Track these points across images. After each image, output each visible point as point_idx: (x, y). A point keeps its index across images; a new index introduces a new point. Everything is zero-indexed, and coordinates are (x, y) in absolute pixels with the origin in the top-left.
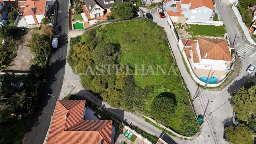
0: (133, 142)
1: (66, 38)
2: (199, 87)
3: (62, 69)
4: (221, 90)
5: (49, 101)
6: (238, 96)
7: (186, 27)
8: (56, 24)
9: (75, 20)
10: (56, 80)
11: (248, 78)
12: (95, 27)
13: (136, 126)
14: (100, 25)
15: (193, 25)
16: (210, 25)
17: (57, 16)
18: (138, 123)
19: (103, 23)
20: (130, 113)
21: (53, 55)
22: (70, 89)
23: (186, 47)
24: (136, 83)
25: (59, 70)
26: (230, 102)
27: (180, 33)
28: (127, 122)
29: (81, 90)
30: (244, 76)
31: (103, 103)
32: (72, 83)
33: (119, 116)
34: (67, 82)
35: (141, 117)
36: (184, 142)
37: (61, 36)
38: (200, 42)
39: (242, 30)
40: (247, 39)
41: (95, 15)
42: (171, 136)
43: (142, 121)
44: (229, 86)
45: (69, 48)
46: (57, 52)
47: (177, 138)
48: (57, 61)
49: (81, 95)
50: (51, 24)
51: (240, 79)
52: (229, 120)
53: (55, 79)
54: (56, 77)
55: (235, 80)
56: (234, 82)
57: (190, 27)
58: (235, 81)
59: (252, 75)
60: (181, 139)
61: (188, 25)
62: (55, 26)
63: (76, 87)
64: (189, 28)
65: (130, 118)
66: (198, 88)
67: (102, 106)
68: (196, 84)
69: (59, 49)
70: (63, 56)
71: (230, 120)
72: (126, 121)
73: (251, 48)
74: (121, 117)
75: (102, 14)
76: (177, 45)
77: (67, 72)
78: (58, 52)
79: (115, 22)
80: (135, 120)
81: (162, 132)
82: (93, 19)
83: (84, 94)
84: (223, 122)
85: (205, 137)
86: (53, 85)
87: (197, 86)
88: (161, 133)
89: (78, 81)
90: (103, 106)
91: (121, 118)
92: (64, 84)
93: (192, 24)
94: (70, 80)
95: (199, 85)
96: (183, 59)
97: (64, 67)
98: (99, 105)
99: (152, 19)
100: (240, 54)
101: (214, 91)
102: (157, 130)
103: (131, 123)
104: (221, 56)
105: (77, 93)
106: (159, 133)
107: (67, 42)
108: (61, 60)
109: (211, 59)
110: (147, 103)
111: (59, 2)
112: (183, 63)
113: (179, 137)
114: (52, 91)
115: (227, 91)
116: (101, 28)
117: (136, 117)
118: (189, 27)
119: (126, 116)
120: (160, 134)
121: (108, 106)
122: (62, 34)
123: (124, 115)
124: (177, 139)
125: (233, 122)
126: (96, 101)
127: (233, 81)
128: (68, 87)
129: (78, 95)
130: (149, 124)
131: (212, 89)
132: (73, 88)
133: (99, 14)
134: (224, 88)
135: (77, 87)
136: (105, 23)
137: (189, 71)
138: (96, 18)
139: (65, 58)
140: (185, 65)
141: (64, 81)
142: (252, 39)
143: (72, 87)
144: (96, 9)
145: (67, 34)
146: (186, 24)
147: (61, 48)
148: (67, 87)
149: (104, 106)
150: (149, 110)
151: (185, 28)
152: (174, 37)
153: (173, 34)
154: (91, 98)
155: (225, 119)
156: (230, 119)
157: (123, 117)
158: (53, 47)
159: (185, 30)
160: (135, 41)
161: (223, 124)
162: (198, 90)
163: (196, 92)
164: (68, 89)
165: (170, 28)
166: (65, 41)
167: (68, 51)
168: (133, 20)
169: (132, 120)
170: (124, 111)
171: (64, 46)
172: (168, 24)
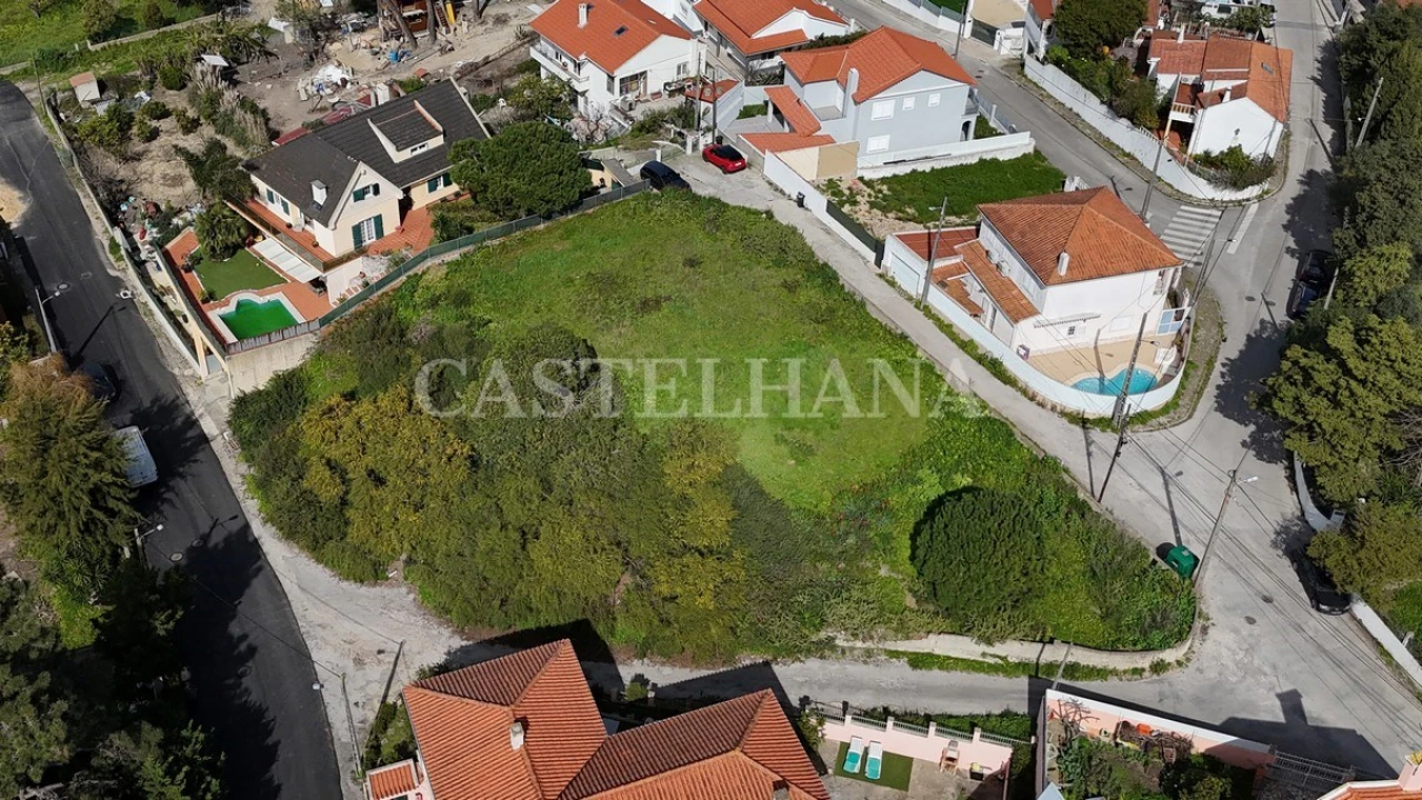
0: (907, 789)
1: (179, 421)
2: (1084, 427)
3: (257, 586)
4: (1190, 417)
5: (277, 772)
7: (870, 195)
9: (217, 295)
10: (252, 650)
11: (1268, 337)
12: (380, 292)
13: (880, 710)
14: (411, 273)
15: (895, 176)
16: (975, 160)
18: (879, 690)
19: (429, 263)
20: (813, 664)
22: (376, 671)
24: (778, 496)
25: (241, 595)
26: (1254, 453)
28: (819, 705)
29: (449, 653)
30: (1249, 336)
31: (628, 672)
32: (371, 635)
34: (334, 640)
35: (883, 657)
36: (1157, 686)
37: (140, 414)
38: (1001, 220)
39: (1128, 155)
40: (1170, 186)
41: (357, 230)
42: (1082, 684)
43: (898, 672)
44: (1216, 392)
45: (236, 469)
46: (165, 508)
47: (1113, 681)
48: (197, 553)
51: (1241, 352)
52: (1296, 528)
53: (243, 647)
54: (244, 637)
55: (1221, 359)
56: (1224, 370)
57: (885, 188)
58: (1224, 365)
59: (1278, 322)
60: (1137, 676)
61: (872, 181)
63: (406, 647)
64: (886, 196)
65: (822, 687)
66: (1086, 434)
67: (629, 689)
68: (1065, 420)
69: (170, 489)
70: (224, 516)
71: (1297, 525)
72: (813, 706)
73: (1209, 215)
75: (391, 223)
76: (881, 276)
77: (303, 589)
78: (174, 506)
79: (496, 242)
80: (858, 687)
81: (1030, 684)
82: (346, 258)
84: (1275, 544)
85: (1236, 631)
86: (246, 682)
87: (1078, 430)
88: (1026, 688)
89: (401, 615)
90: (633, 684)
92: (324, 657)
93: (889, 172)
94: (345, 627)
95: (1082, 421)
96: (945, 327)
97: (261, 569)
99: (685, 185)
100: (1180, 252)
101: (1162, 426)
102: (1000, 681)
103: (845, 703)
104: (1129, 254)
106: (1013, 692)
107: (204, 439)
108: (217, 538)
109: (1091, 278)
110: (883, 573)
111: (22, 239)
112: (953, 345)
113: (1125, 672)
114: (269, 715)
115: (1218, 414)
116: (426, 287)
117: (857, 670)
118: (880, 191)
119: (801, 684)
120: (1026, 696)
121: (665, 676)
122: (147, 404)
123: (783, 680)
124: (1120, 684)
125: (1314, 529)
127: (1218, 368)
128: (359, 662)
130: (944, 674)
131: (1149, 423)
132: (393, 660)
133: (378, 220)
134: (1196, 404)
135: (411, 647)
136: (437, 261)
137: (1007, 372)
138: (360, 250)
139: (243, 522)
140: (970, 354)
141: (310, 643)
142: (1199, 174)
143: (381, 656)
144: (361, 195)
146: (861, 178)
147: (182, 476)
148: (349, 663)
149: (640, 680)
150: (911, 601)
151: (867, 198)
152: (845, 245)
153: (828, 231)
156: (1297, 521)
159: (873, 205)
160: (658, 302)
161: (1280, 553)
162: (1089, 444)
163: (1089, 454)
164: (360, 673)
165: (801, 210)
166: (185, 433)
167: (235, 482)
168: (590, 211)
169: (840, 691)
170: (767, 664)
171: (196, 461)
172: (779, 194)
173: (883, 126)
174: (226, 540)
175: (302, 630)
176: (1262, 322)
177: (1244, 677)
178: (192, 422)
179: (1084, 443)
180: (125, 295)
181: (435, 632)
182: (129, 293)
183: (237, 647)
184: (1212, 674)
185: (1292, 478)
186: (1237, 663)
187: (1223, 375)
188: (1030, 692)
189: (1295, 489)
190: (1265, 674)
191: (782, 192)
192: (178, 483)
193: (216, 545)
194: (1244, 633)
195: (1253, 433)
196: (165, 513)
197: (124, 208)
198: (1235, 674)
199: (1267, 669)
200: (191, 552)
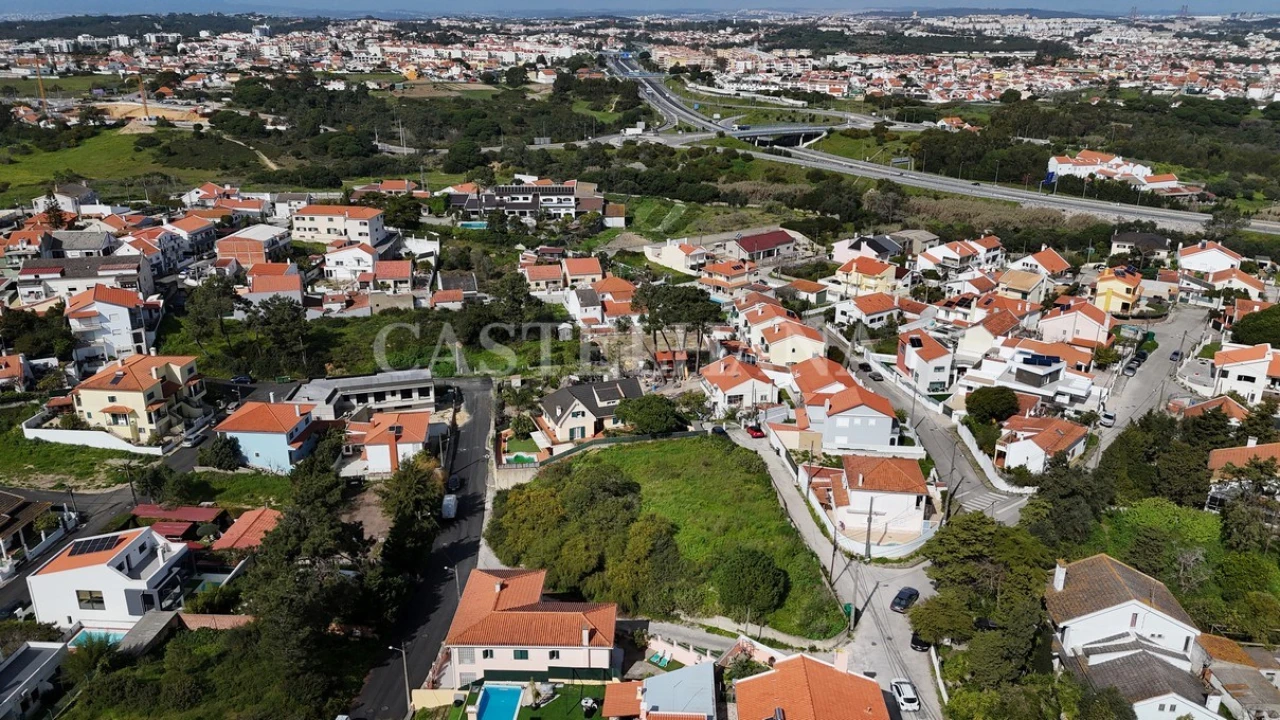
1: (478, 502)
3: (470, 558)
4: (908, 567)
5: (432, 616)
7: (823, 460)
9: (511, 452)
12: (569, 456)
14: (583, 450)
15: (842, 455)
17: (454, 458)
19: (593, 447)
20: (666, 623)
21: (444, 531)
23: (815, 480)
25: (461, 560)
35: (695, 625)
38: (848, 462)
39: (982, 470)
41: (572, 431)
46: (453, 527)
48: (454, 545)
53: (450, 576)
54: (452, 574)
57: (833, 459)
61: (829, 455)
64: (832, 463)
65: (665, 632)
66: (850, 561)
69: (458, 523)
70: (472, 536)
75: (590, 431)
76: (796, 486)
77: (482, 561)
78: (456, 527)
79: (628, 444)
80: (679, 634)
82: (564, 441)
85: (863, 646)
86: (442, 588)
87: (847, 559)
91: (640, 631)
93: (840, 453)
95: (851, 556)
96: (811, 510)
97: (475, 554)
99: (728, 438)
101: (892, 567)
107: (483, 509)
108: (465, 542)
109: (875, 490)
112: (811, 518)
113: (796, 649)
116: (587, 457)
118: (831, 460)
119: (656, 630)
122: (471, 493)
123: (649, 628)
130: (718, 636)
133: (583, 429)
136: (597, 447)
138: (571, 439)
139: (478, 539)
140: (815, 521)
144: (575, 415)
146: (824, 453)
147: (466, 520)
151: (821, 461)
152: (788, 472)
153: (784, 466)
158: (445, 514)
160: (679, 475)
162: (849, 565)
163: (845, 569)
165: (777, 456)
169: (670, 635)
170: (648, 621)
173: (842, 432)
174: (468, 543)
178: (483, 503)
179: (846, 565)
190: (864, 664)
191: (771, 447)
192: (462, 521)
193: (463, 544)
194: (867, 648)
196: (451, 528)
199: (867, 663)
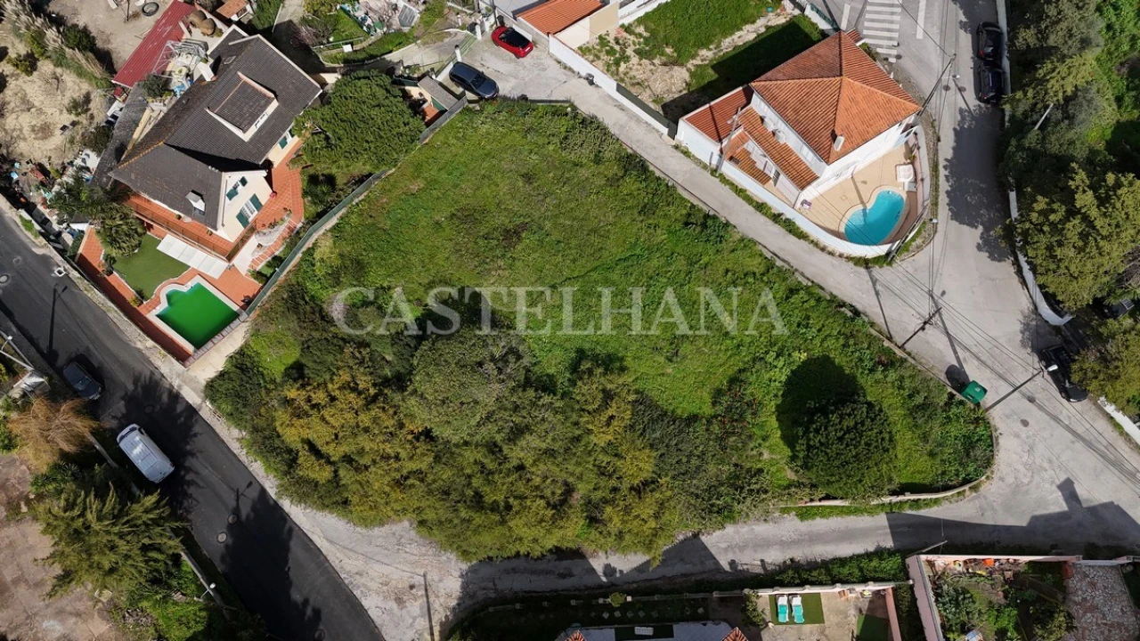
0: (823, 622)
1: (165, 398)
2: (867, 268)
3: (294, 545)
4: (936, 232)
6: (1043, 240)
7: (634, 43)
8: (47, 360)
10: (317, 613)
11: (969, 127)
13: (788, 562)
15: (647, 14)
17: (8, 313)
18: (783, 544)
19: (314, 234)
21: (188, 512)
22: (415, 607)
23: (725, 143)
24: (671, 408)
25: (286, 561)
26: (987, 254)
27: (638, 84)
28: (745, 567)
29: (462, 576)
30: (955, 129)
31: (598, 564)
32: (400, 574)
33: (699, 568)
34: (374, 585)
35: (777, 514)
36: (977, 502)
37: (130, 399)
42: (924, 512)
43: (791, 526)
44: (947, 200)
45: (232, 435)
46: (192, 490)
47: (946, 505)
48: (236, 528)
49: (481, 595)
50: (29, 380)
51: (954, 149)
52: (1034, 323)
53: (309, 612)
54: (306, 602)
55: (942, 163)
56: (947, 173)
57: (641, 29)
58: (945, 167)
59: (972, 108)
60: (962, 497)
61: (630, 25)
62: (51, 372)
63: (429, 577)
64: (645, 39)
66: (870, 273)
67: (604, 579)
68: (851, 264)
70: (242, 486)
71: (1034, 319)
72: (740, 568)
74: (709, 565)
75: (265, 193)
76: (676, 147)
77: (331, 542)
78: (199, 486)
79: (362, 197)
80: (766, 544)
81: (888, 519)
82: (243, 240)
83: (491, 585)
84: (1023, 344)
85: (1017, 436)
87: (862, 270)
88: (886, 523)
89: (414, 548)
90: (605, 574)
91: (710, 571)
92: (372, 604)
93: (641, 13)
94: (377, 570)
95: (865, 263)
96: (740, 192)
97: (291, 530)
98: (588, 581)
99: (492, 86)
100: (881, 47)
101: (919, 248)
102: (864, 521)
103: (762, 561)
104: (882, 114)
105: (460, 598)
106: (878, 528)
108: (245, 510)
109: (859, 146)
110: (766, 456)
115: (954, 222)
116: (322, 260)
117: (762, 529)
118: (640, 35)
119: (726, 550)
120: (888, 531)
121: (626, 562)
122: (131, 387)
123: (713, 551)
124: (951, 506)
125: (1047, 322)
126: (562, 576)
127: (942, 172)
128: (399, 601)
129: (469, 602)
130: (824, 521)
132: (423, 592)
133: (255, 200)
134: (936, 216)
135: (433, 576)
136: (321, 229)
137: (798, 228)
138: (251, 230)
139: (259, 488)
140: (765, 214)
141: (357, 593)
143: (414, 591)
144: (232, 194)
145: (152, 373)
146: (622, 26)
147: (193, 455)
148: (394, 605)
149: (609, 570)
150: (791, 475)
151: (633, 47)
152: (639, 120)
153: (622, 108)
154: (534, 578)
155: (1019, 327)
156: (1033, 316)
157: (717, 563)
159: (638, 52)
160: (516, 234)
161: (1029, 350)
162: (874, 282)
163: (877, 294)
164: (404, 611)
165: (592, 88)
166: (175, 409)
167: (235, 447)
168: (427, 141)
169: (755, 551)
170: (696, 536)
171: (195, 435)
172: (570, 73)
174: (254, 508)
175: (346, 582)
176: (961, 111)
177: (1032, 476)
178: (175, 397)
179: (870, 283)
180: (60, 272)
181: (444, 558)
182: (62, 269)
183: (304, 614)
184: (1010, 480)
185: (1019, 272)
186: (1025, 465)
187: (948, 181)
188: (891, 527)
189: (1024, 282)
190: (1046, 470)
191: (570, 69)
192: (190, 462)
193: (248, 516)
194: (1024, 436)
195: (982, 234)
196: (194, 496)
197: (15, 177)
198: (1025, 475)
199: (1046, 465)
200: (232, 529)
